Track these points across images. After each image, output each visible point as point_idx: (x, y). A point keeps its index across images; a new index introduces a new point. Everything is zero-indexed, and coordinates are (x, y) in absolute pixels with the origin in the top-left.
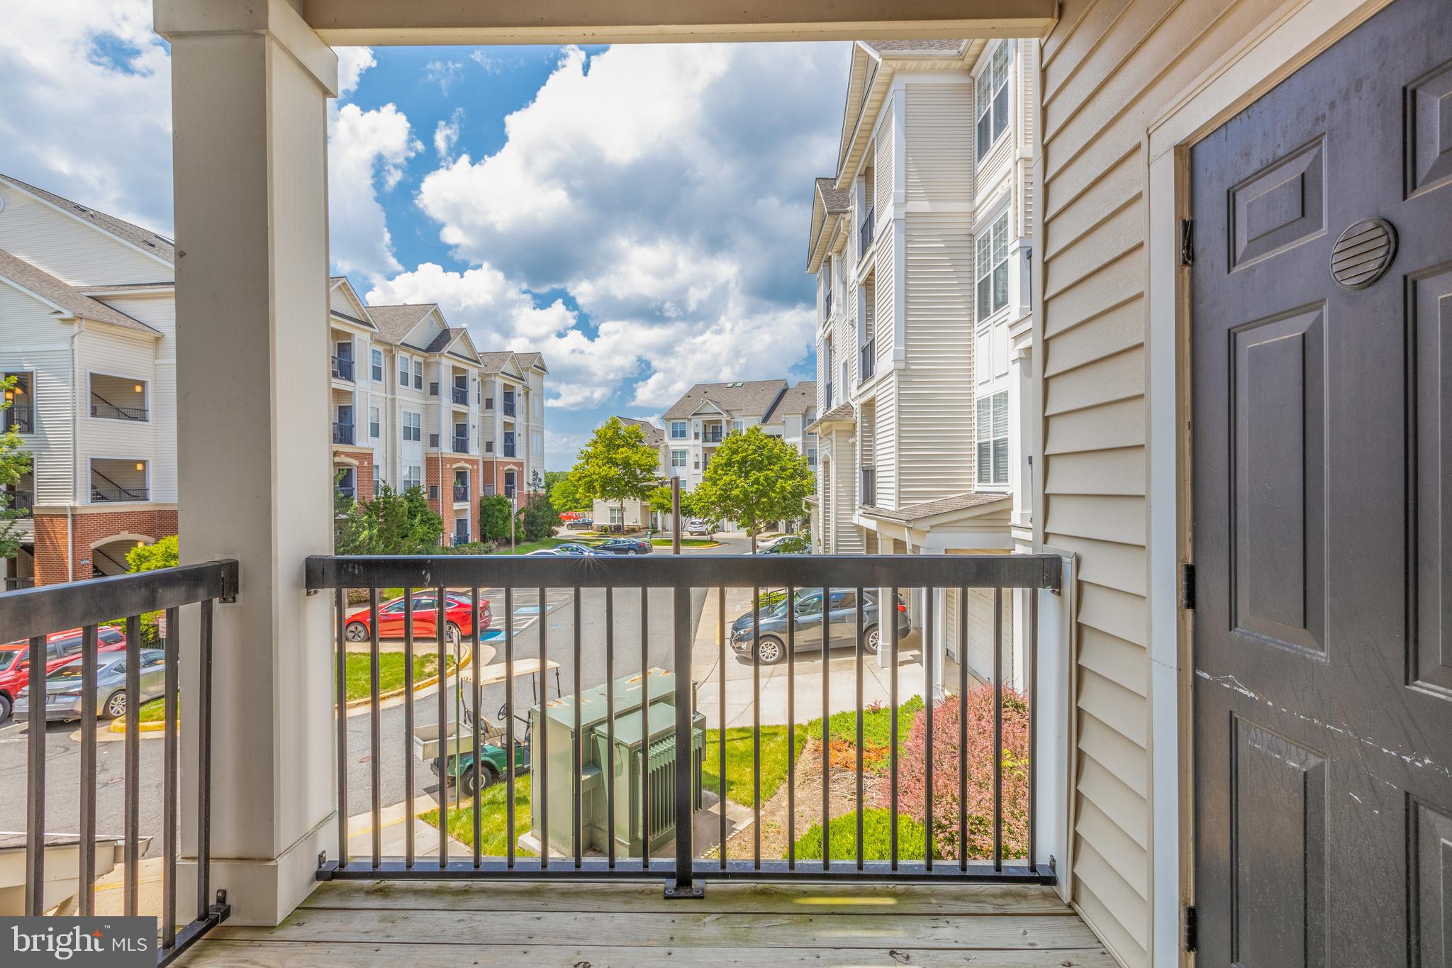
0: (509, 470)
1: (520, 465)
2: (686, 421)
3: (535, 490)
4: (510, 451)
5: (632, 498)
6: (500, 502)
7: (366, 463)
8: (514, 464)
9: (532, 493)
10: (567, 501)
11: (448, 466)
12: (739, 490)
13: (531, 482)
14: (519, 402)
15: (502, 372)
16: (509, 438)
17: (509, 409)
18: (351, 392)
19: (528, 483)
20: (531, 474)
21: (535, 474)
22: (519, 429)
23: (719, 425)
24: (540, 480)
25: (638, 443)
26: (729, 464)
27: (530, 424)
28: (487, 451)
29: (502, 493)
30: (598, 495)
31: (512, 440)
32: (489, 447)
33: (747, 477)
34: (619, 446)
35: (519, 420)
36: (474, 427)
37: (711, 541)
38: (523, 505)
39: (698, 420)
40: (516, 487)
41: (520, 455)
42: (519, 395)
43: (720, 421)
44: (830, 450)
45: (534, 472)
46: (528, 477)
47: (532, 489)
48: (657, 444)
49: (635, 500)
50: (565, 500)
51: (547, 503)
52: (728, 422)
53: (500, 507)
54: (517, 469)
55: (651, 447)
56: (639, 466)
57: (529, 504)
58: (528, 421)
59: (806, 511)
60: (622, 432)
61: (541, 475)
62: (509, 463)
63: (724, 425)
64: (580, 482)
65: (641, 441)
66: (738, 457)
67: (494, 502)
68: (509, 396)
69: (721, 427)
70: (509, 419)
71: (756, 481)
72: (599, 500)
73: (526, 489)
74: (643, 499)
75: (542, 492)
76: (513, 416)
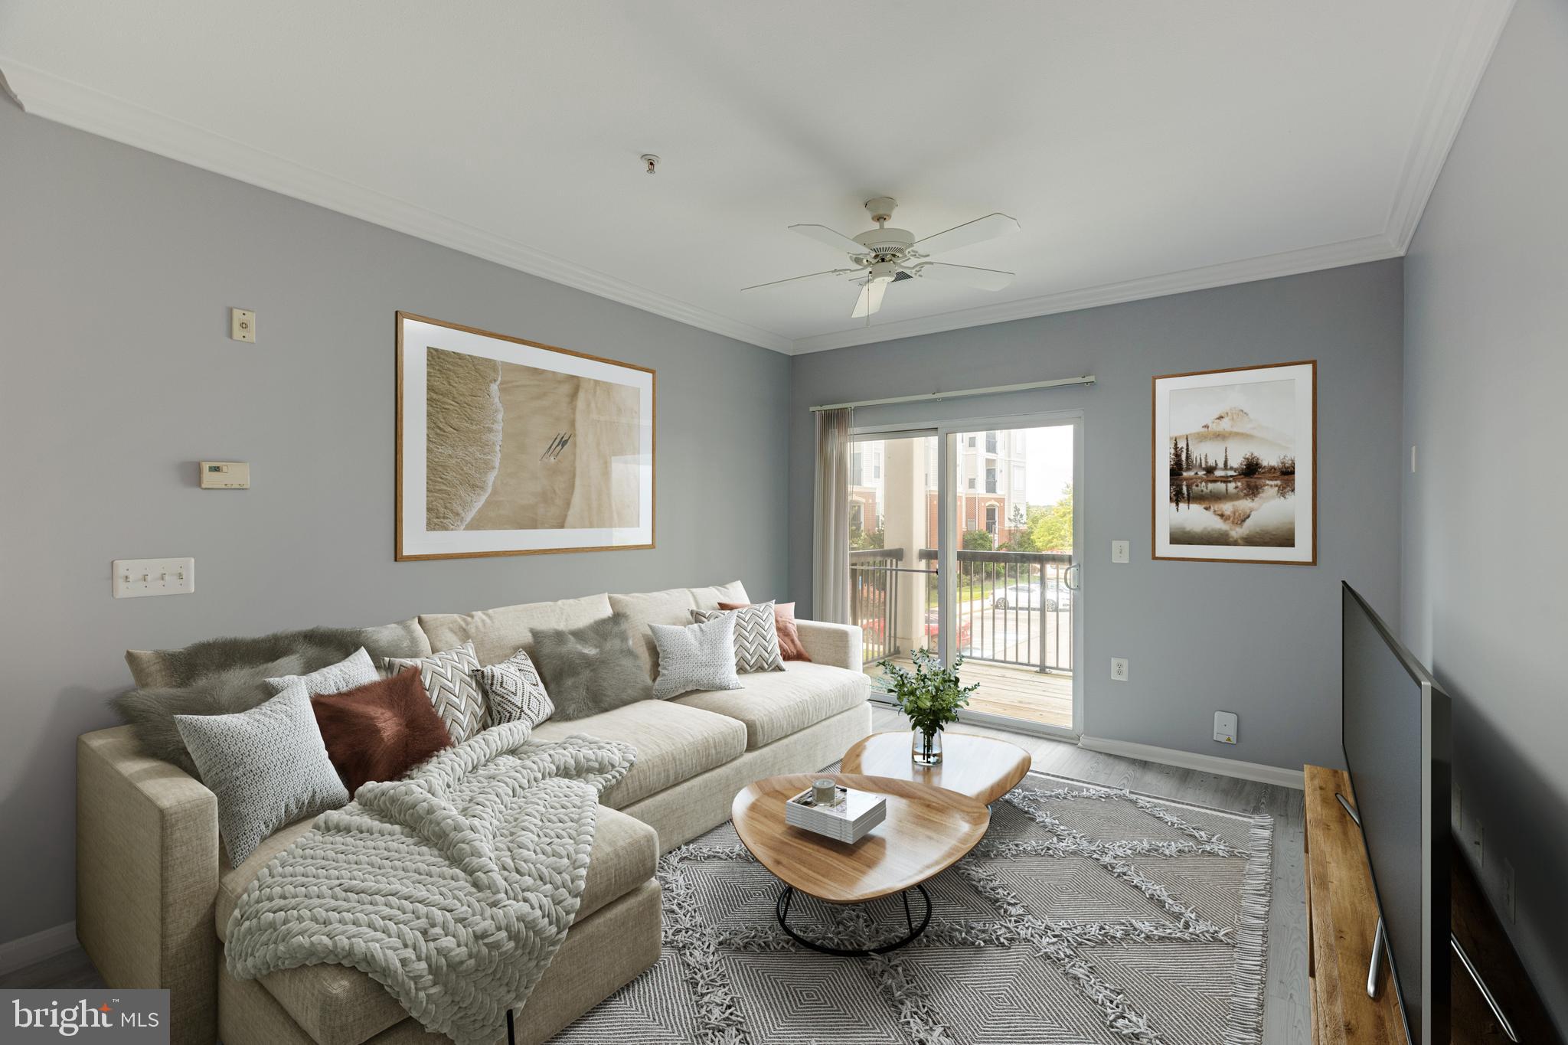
0: (990, 505)
1: (1001, 500)
3: (1016, 526)
4: (991, 487)
6: (983, 537)
7: (870, 501)
8: (996, 499)
9: (1013, 528)
10: (1053, 538)
13: (1012, 517)
16: (990, 473)
17: (991, 446)
19: (1009, 519)
20: (1012, 510)
21: (1017, 509)
22: (999, 466)
24: (1022, 516)
27: (1012, 459)
28: (970, 488)
29: (983, 527)
31: (994, 477)
32: (972, 483)
35: (1000, 455)
38: (1005, 540)
40: (997, 523)
41: (1001, 491)
45: (1016, 507)
46: (1009, 513)
47: (1013, 525)
50: (1050, 537)
51: (1029, 539)
53: (981, 541)
54: (998, 505)
57: (1010, 540)
58: (1009, 457)
61: (1023, 511)
62: (990, 499)
64: (1065, 519)
67: (976, 537)
70: (991, 456)
73: (1008, 525)
75: (1024, 528)
76: (995, 453)
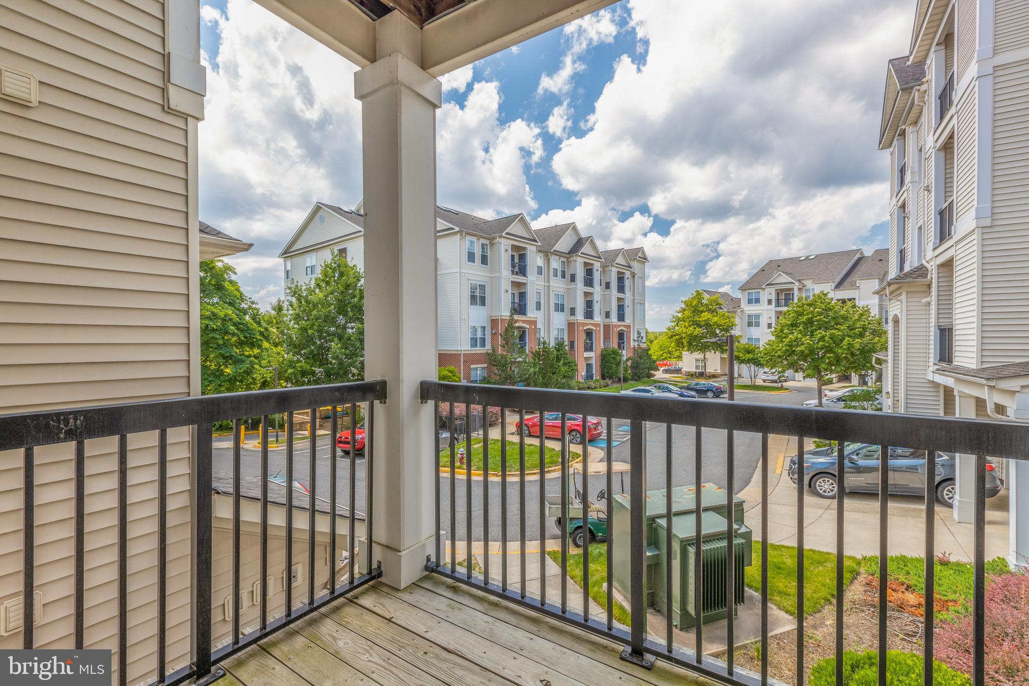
0: (620, 330)
1: (628, 327)
2: (760, 290)
3: (638, 345)
4: (621, 317)
5: (713, 351)
6: (614, 352)
7: (533, 327)
8: (624, 326)
9: (636, 346)
10: (664, 353)
11: (581, 328)
12: (805, 346)
13: (636, 339)
14: (628, 283)
15: (616, 264)
16: (621, 308)
17: (621, 289)
18: (525, 283)
19: (634, 340)
20: (636, 333)
21: (639, 333)
22: (628, 302)
23: (791, 292)
24: (642, 338)
25: (718, 309)
26: (794, 325)
27: (636, 298)
28: (606, 318)
29: (616, 346)
30: (686, 348)
31: (623, 310)
32: (608, 315)
33: (812, 336)
34: (702, 312)
35: (628, 295)
36: (597, 302)
37: (782, 388)
38: (631, 355)
39: (772, 289)
40: (625, 343)
41: (628, 320)
42: (628, 278)
43: (792, 289)
44: (899, 310)
46: (633, 335)
47: (636, 344)
48: (734, 310)
49: (715, 353)
50: (661, 352)
51: (647, 354)
52: (800, 289)
53: (614, 356)
54: (626, 330)
55: (728, 312)
56: (719, 326)
57: (634, 354)
58: (634, 296)
59: (877, 366)
60: (704, 301)
61: (643, 334)
62: (621, 326)
63: (796, 292)
64: (672, 339)
65: (721, 308)
66: (804, 318)
67: (610, 353)
68: (621, 280)
69: (793, 294)
70: (621, 295)
71: (822, 339)
72: (687, 352)
73: (633, 344)
74: (722, 352)
75: (643, 346)
76: (624, 293)
